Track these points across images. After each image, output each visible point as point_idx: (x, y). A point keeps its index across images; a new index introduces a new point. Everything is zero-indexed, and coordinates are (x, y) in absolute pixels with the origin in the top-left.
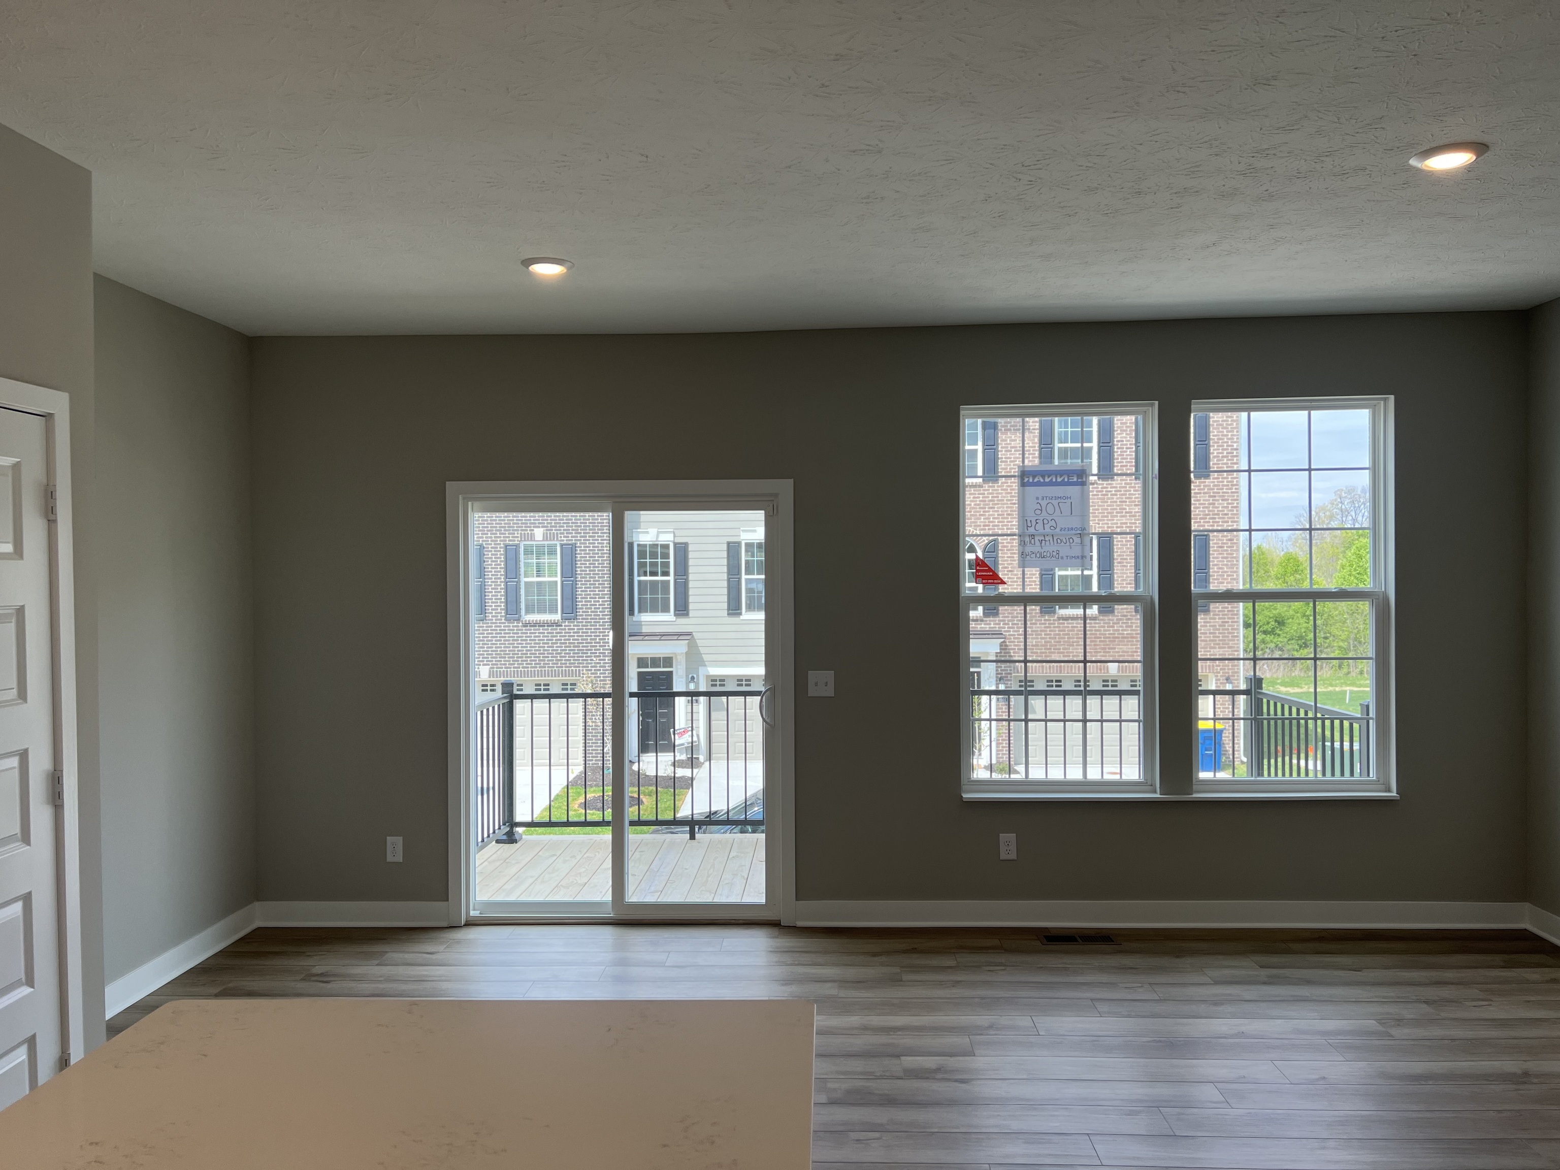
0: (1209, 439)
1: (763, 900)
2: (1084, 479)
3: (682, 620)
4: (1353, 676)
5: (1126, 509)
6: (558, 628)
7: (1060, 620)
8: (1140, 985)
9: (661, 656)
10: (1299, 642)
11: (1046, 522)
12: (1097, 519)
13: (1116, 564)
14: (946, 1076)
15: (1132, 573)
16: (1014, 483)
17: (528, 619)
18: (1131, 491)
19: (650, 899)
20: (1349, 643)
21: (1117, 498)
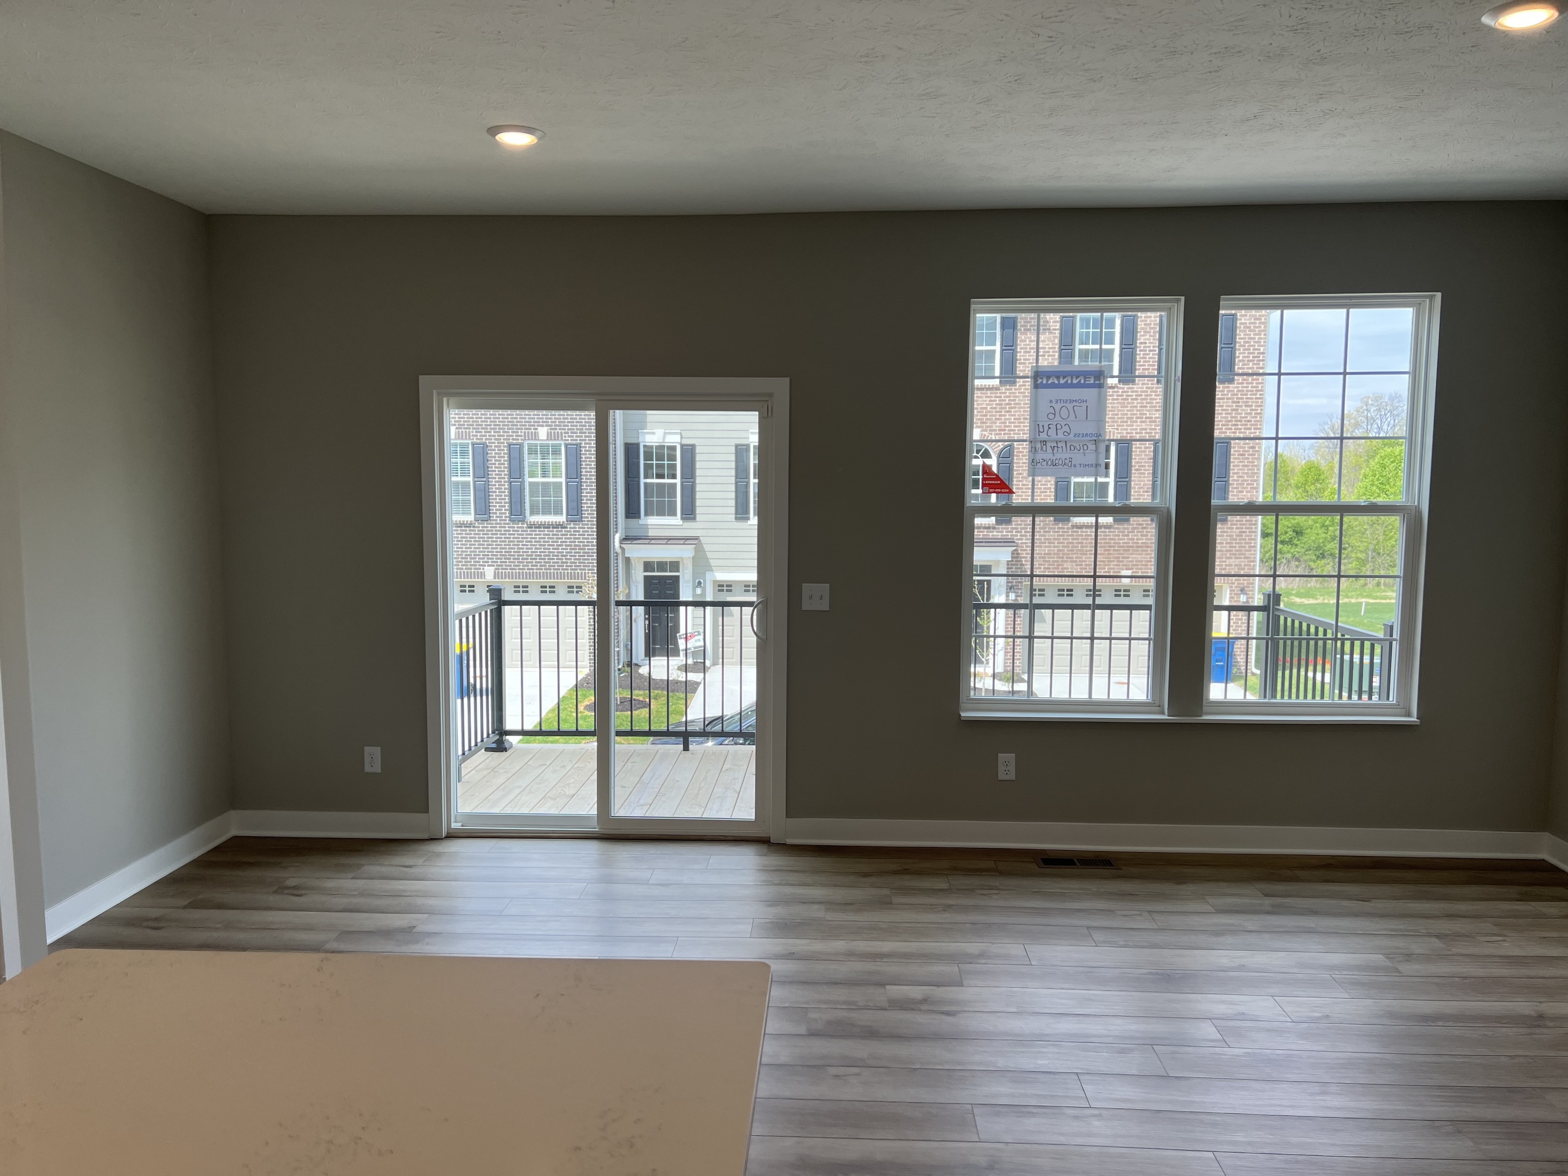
0: (1236, 342)
1: (752, 817)
2: (1102, 382)
3: (689, 524)
4: (1369, 588)
5: (1146, 414)
6: (563, 530)
7: (1073, 528)
8: (1138, 913)
9: (668, 560)
10: (1317, 553)
11: (1059, 427)
12: (1116, 424)
13: (1133, 471)
14: (932, 1008)
15: (1149, 481)
16: (1028, 383)
17: (532, 520)
18: (1152, 395)
19: (638, 813)
20: (1367, 554)
21: (1138, 403)
